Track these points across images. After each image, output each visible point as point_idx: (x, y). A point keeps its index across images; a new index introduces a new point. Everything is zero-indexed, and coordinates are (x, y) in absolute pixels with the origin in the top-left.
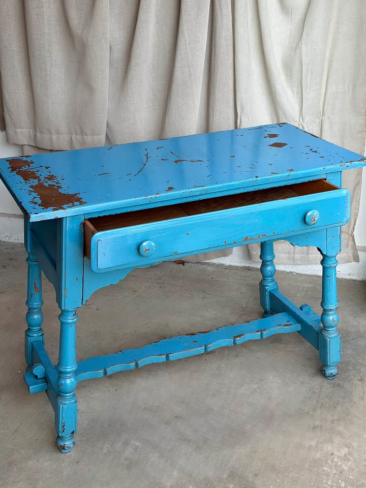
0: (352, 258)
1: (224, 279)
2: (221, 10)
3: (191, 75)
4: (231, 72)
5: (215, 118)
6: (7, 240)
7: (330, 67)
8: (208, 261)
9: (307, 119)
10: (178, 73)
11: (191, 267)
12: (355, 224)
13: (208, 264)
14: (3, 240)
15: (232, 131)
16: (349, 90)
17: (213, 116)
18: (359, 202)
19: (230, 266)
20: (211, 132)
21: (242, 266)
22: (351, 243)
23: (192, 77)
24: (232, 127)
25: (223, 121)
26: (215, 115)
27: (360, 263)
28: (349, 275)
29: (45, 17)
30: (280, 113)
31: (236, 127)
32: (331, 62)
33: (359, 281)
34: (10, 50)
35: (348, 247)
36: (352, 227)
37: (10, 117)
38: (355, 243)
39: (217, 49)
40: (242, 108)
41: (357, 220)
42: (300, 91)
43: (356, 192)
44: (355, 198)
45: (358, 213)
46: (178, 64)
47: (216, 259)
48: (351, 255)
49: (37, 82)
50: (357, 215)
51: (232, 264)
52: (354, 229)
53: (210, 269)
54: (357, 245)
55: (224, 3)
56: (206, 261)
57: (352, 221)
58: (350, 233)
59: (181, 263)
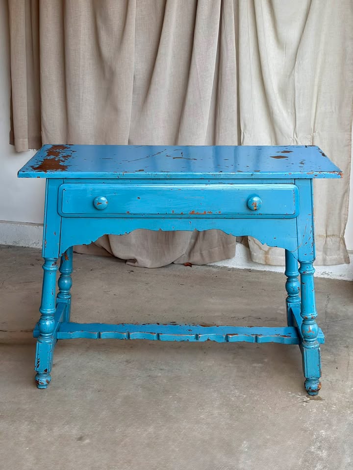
0: (343, 260)
1: (227, 277)
2: (227, 46)
3: (201, 98)
4: (235, 96)
5: (220, 135)
6: (34, 246)
7: (319, 91)
8: (213, 264)
9: (300, 135)
10: (190, 97)
11: (197, 268)
12: (345, 228)
13: (214, 266)
14: (31, 246)
15: (236, 147)
16: (335, 110)
17: (219, 133)
18: (348, 208)
19: (233, 268)
20: (217, 145)
21: (243, 268)
22: (342, 245)
23: (202, 99)
24: (236, 144)
25: (228, 138)
26: (220, 132)
27: (350, 264)
28: (341, 276)
29: (81, 52)
30: (277, 130)
31: (240, 143)
32: (319, 86)
33: (349, 282)
34: (49, 80)
35: (339, 249)
36: (342, 231)
37: (46, 135)
38: (345, 246)
39: (223, 76)
40: (245, 125)
41: (347, 226)
42: (294, 111)
43: (345, 199)
44: (344, 205)
45: (347, 218)
46: (190, 89)
47: (220, 262)
48: (342, 257)
50: (347, 220)
51: (235, 267)
52: (344, 232)
53: (215, 270)
54: (347, 249)
55: (229, 39)
56: (211, 264)
57: (343, 225)
58: (341, 236)
59: (189, 265)
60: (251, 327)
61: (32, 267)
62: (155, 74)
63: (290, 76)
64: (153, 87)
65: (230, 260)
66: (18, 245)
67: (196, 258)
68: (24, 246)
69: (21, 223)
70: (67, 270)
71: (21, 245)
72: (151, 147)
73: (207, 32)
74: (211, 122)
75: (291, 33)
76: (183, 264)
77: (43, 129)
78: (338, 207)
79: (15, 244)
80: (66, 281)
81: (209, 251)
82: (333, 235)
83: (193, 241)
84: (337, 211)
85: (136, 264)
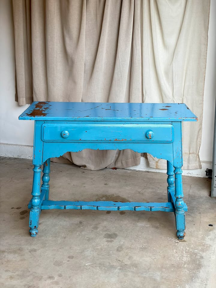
0: (198, 167)
1: (136, 175)
2: (136, 47)
3: (121, 76)
4: (141, 75)
5: (132, 97)
6: (29, 158)
7: (186, 73)
8: (128, 168)
9: (175, 98)
11: (119, 170)
13: (128, 169)
14: (27, 159)
16: (195, 84)
17: (132, 96)
18: (201, 138)
19: (139, 171)
20: (130, 102)
21: (145, 171)
22: (198, 159)
24: (141, 102)
25: (136, 99)
27: (202, 169)
28: (197, 175)
30: (163, 95)
31: (143, 101)
32: (186, 71)
33: (202, 178)
35: (196, 161)
37: (36, 96)
38: (199, 159)
39: (134, 65)
40: (146, 92)
41: (200, 148)
42: (172, 84)
43: (200, 133)
44: (199, 136)
46: (116, 71)
47: (132, 167)
48: (198, 165)
49: (50, 79)
50: (200, 145)
51: (140, 170)
52: (199, 151)
53: (129, 171)
54: (200, 160)
55: (137, 43)
57: (198, 148)
58: (197, 154)
59: (115, 169)
60: (148, 202)
61: (28, 170)
62: (96, 62)
63: (170, 65)
64: (95, 69)
65: (137, 166)
66: (20, 158)
67: (119, 165)
68: (24, 158)
69: (22, 145)
70: (47, 171)
71: (22, 158)
72: (94, 103)
73: (125, 40)
74: (128, 90)
75: (171, 41)
76: (112, 168)
77: (34, 93)
78: (196, 138)
79: (18, 157)
80: (46, 178)
81: (126, 161)
82: (193, 153)
83: (117, 155)
84: (195, 140)
85: (86, 168)
